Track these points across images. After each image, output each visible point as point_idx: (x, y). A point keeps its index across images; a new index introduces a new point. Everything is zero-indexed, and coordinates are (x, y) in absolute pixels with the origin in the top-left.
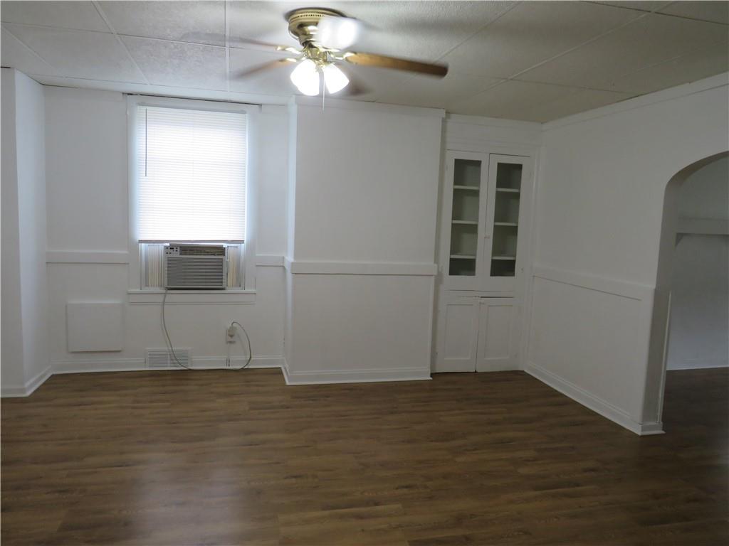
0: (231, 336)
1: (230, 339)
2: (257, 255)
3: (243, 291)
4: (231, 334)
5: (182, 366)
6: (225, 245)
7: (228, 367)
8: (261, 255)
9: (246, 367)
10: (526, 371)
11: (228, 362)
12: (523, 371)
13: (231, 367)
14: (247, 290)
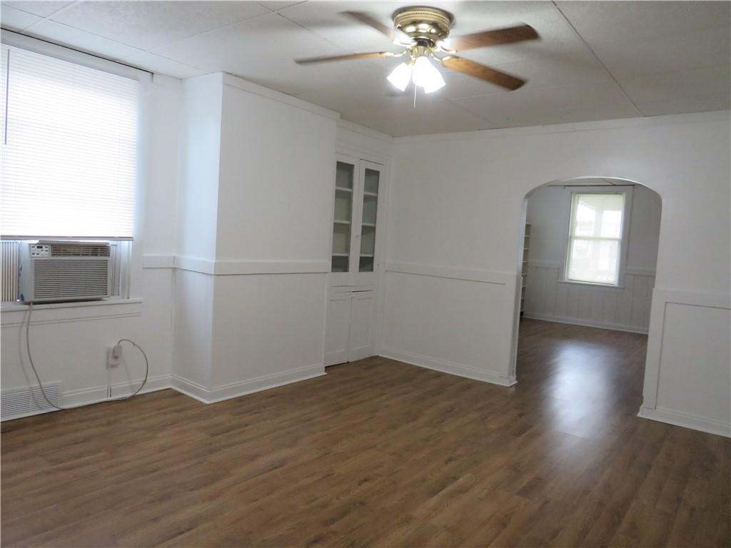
0: (116, 358)
1: (112, 362)
2: (145, 255)
3: (126, 300)
4: (115, 354)
5: (54, 406)
6: (111, 243)
7: (109, 399)
8: (148, 255)
9: (139, 393)
10: (380, 355)
11: (110, 392)
12: (378, 356)
13: (114, 398)
14: (131, 299)
